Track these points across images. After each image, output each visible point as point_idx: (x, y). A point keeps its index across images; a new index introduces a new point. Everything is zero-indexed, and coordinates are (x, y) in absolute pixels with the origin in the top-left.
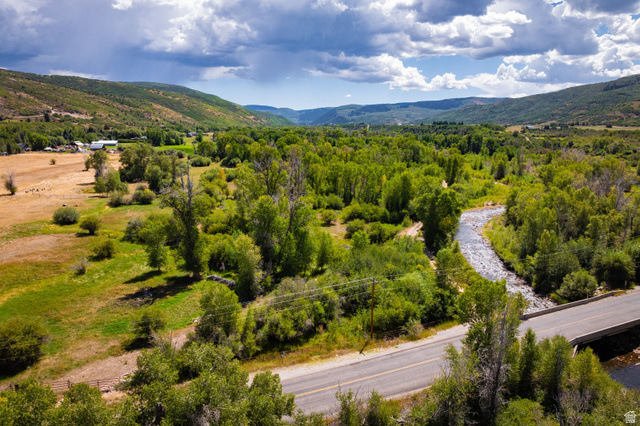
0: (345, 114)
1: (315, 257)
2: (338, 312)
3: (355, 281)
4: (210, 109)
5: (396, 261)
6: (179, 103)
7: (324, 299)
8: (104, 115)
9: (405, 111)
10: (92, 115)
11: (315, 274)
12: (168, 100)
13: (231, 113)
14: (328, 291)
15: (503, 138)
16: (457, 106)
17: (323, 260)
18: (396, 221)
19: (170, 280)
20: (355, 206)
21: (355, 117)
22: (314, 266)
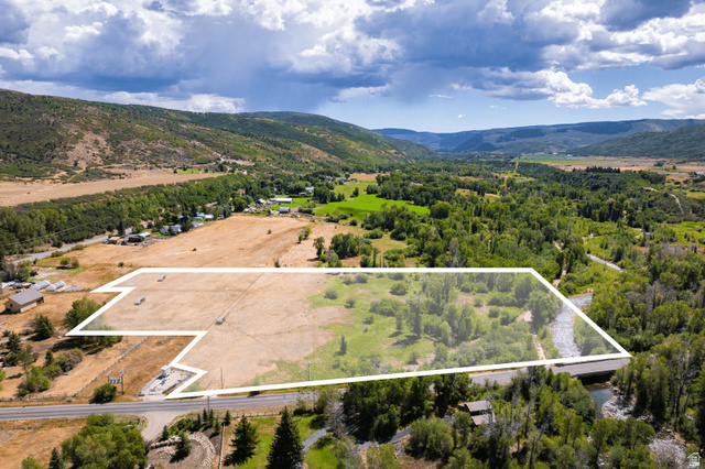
0: (491, 140)
1: (473, 330)
2: (484, 357)
3: (491, 345)
4: (353, 145)
5: (512, 336)
6: (323, 140)
7: (479, 351)
8: (264, 160)
9: (563, 136)
10: (253, 161)
11: (474, 338)
12: (314, 137)
13: (373, 148)
14: (481, 348)
15: (653, 198)
16: (626, 130)
17: (477, 332)
18: (520, 305)
19: (408, 337)
20: (495, 294)
21: (504, 144)
22: (473, 335)
